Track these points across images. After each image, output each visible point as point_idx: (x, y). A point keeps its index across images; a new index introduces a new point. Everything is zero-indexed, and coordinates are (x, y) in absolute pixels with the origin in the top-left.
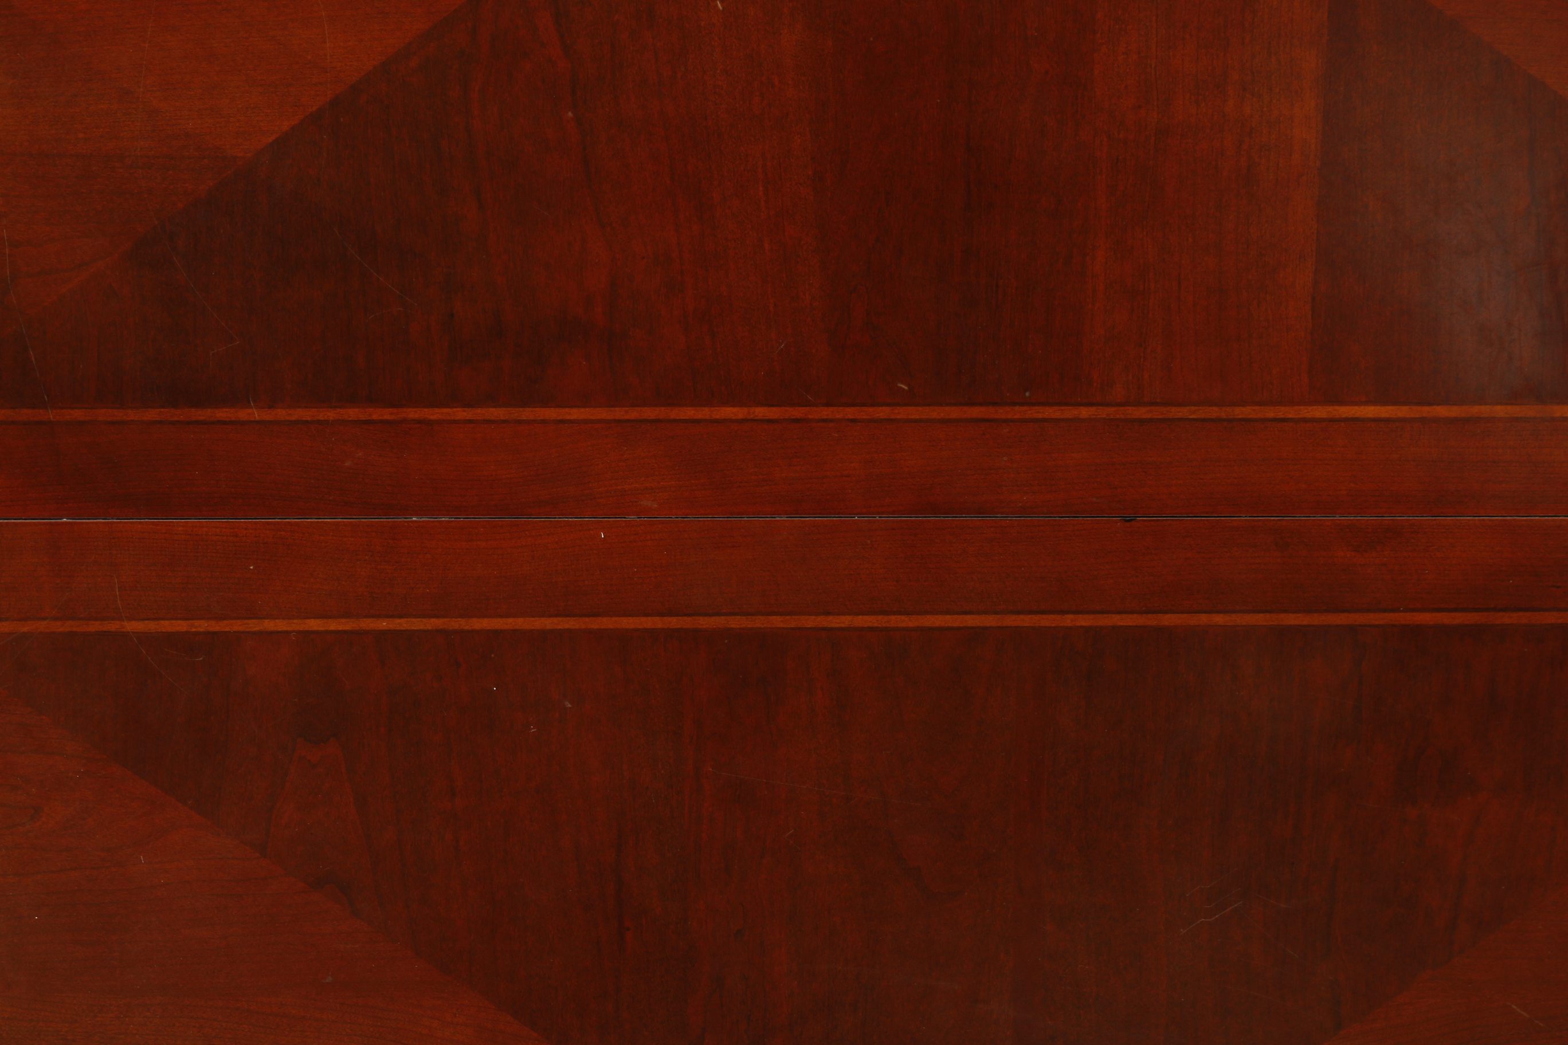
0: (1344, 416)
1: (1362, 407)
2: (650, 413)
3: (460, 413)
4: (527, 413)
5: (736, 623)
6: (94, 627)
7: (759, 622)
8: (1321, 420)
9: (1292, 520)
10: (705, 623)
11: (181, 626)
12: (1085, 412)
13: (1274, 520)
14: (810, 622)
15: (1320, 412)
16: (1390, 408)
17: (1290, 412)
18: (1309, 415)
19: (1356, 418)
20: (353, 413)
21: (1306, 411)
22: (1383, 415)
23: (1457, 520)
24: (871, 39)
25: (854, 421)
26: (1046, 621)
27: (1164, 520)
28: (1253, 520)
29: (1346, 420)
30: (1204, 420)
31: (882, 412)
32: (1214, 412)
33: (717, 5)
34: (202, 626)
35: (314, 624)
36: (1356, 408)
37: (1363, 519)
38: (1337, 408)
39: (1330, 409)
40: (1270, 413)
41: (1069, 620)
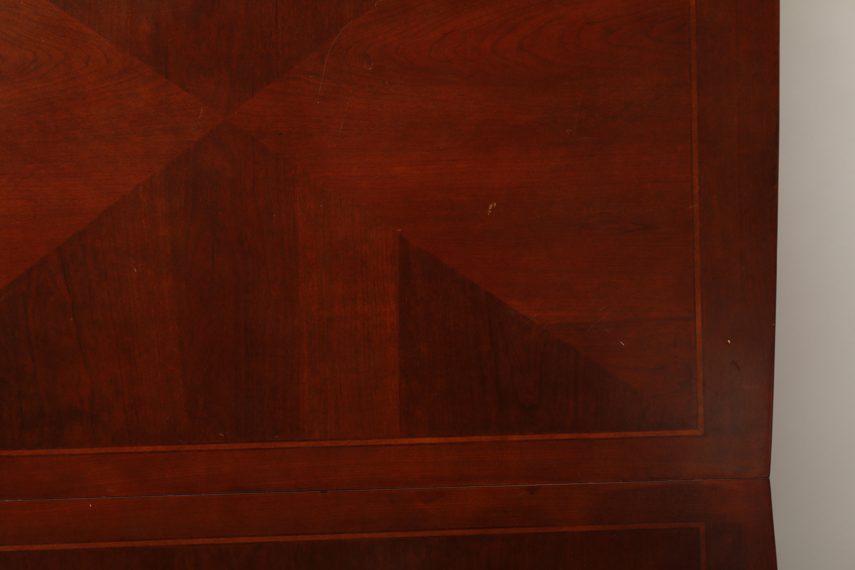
1: (424, 439)
2: (110, 450)
3: (26, 452)
4: (55, 452)
5: (151, 544)
7: (163, 543)
8: (406, 445)
9: (396, 490)
10: (137, 544)
12: (302, 444)
13: (388, 490)
14: (185, 542)
15: (405, 441)
16: (436, 438)
17: (392, 442)
18: (401, 443)
19: (421, 443)
21: (399, 441)
22: (433, 442)
23: (468, 488)
24: (202, 283)
25: (200, 451)
26: (290, 539)
28: (379, 490)
29: (417, 444)
31: (213, 447)
32: (359, 442)
33: (134, 270)
36: (421, 439)
37: (427, 489)
38: (413, 439)
39: (410, 439)
40: (384, 442)
41: (300, 538)
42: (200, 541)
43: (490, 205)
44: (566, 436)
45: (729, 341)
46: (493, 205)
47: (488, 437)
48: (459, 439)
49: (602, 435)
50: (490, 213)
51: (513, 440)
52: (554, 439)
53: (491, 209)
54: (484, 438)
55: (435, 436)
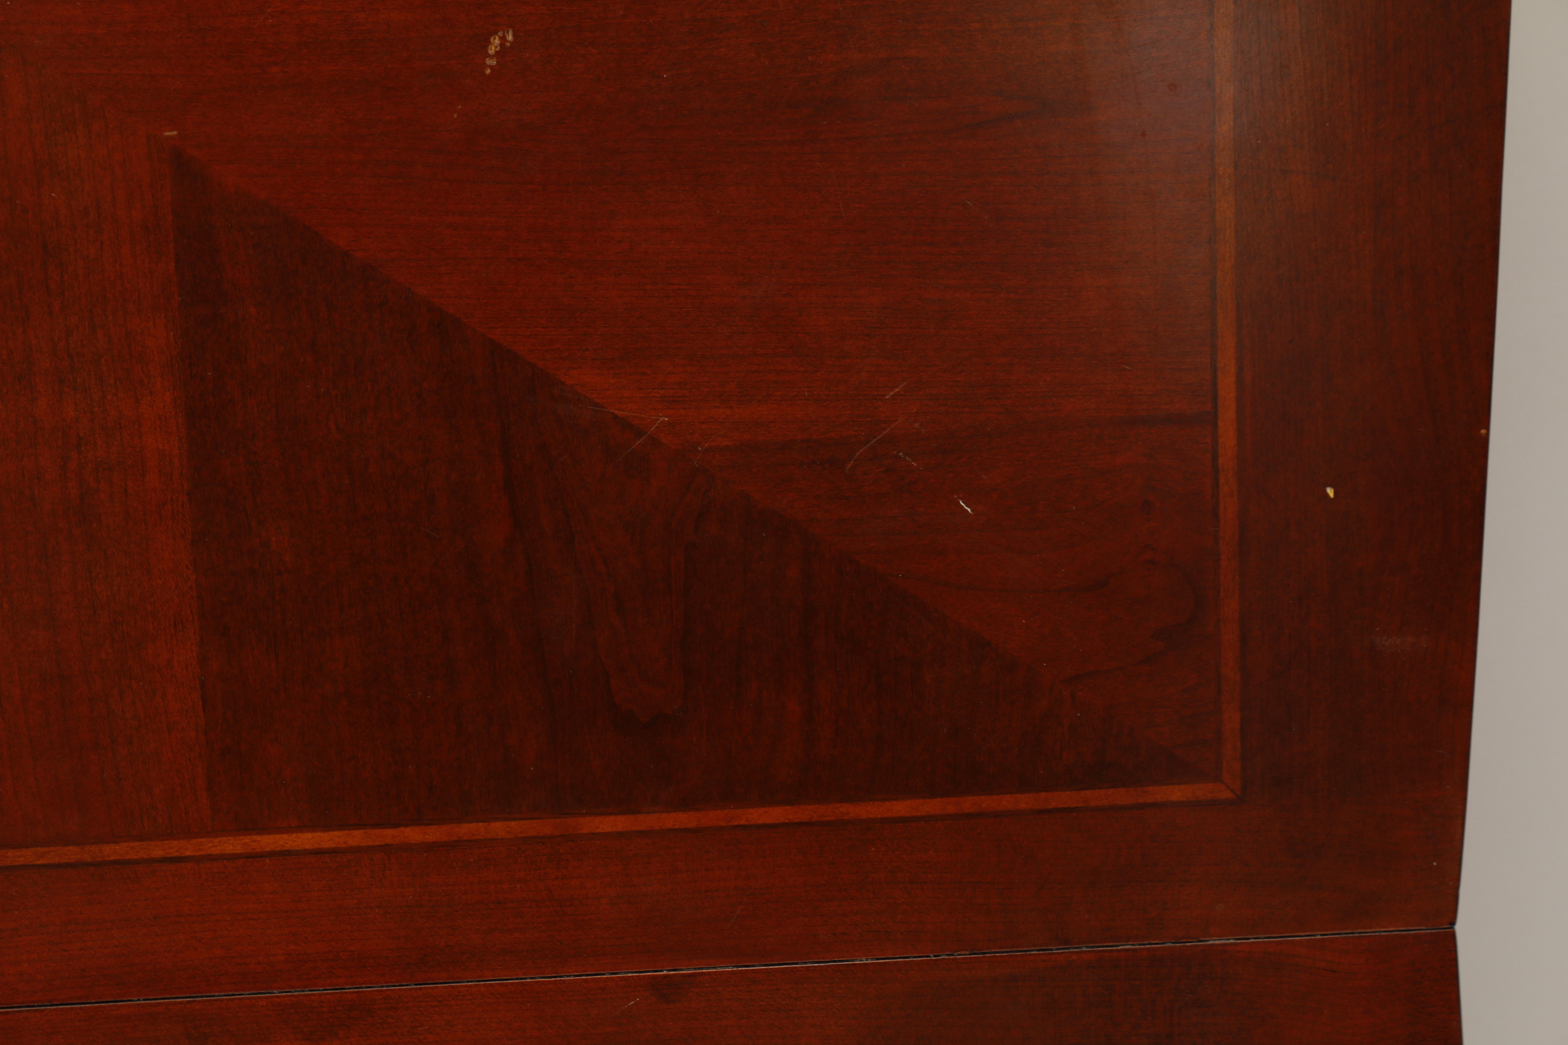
0: (268, 849)
1: (294, 835)
8: (234, 857)
9: (208, 1000)
13: (181, 1003)
16: (336, 833)
17: (188, 848)
18: (216, 851)
19: (287, 851)
21: (210, 845)
22: (326, 845)
23: (453, 987)
27: (16, 1012)
28: (150, 1005)
29: (271, 854)
30: (59, 866)
32: (71, 853)
36: (285, 836)
37: (314, 995)
38: (255, 837)
39: (247, 839)
40: (157, 850)
43: (492, 40)
44: (777, 814)
45: (1330, 492)
46: (503, 39)
47: (513, 824)
48: (413, 834)
49: (901, 808)
50: (491, 67)
51: (600, 830)
52: (736, 823)
53: (496, 52)
54: (499, 828)
55: (327, 828)
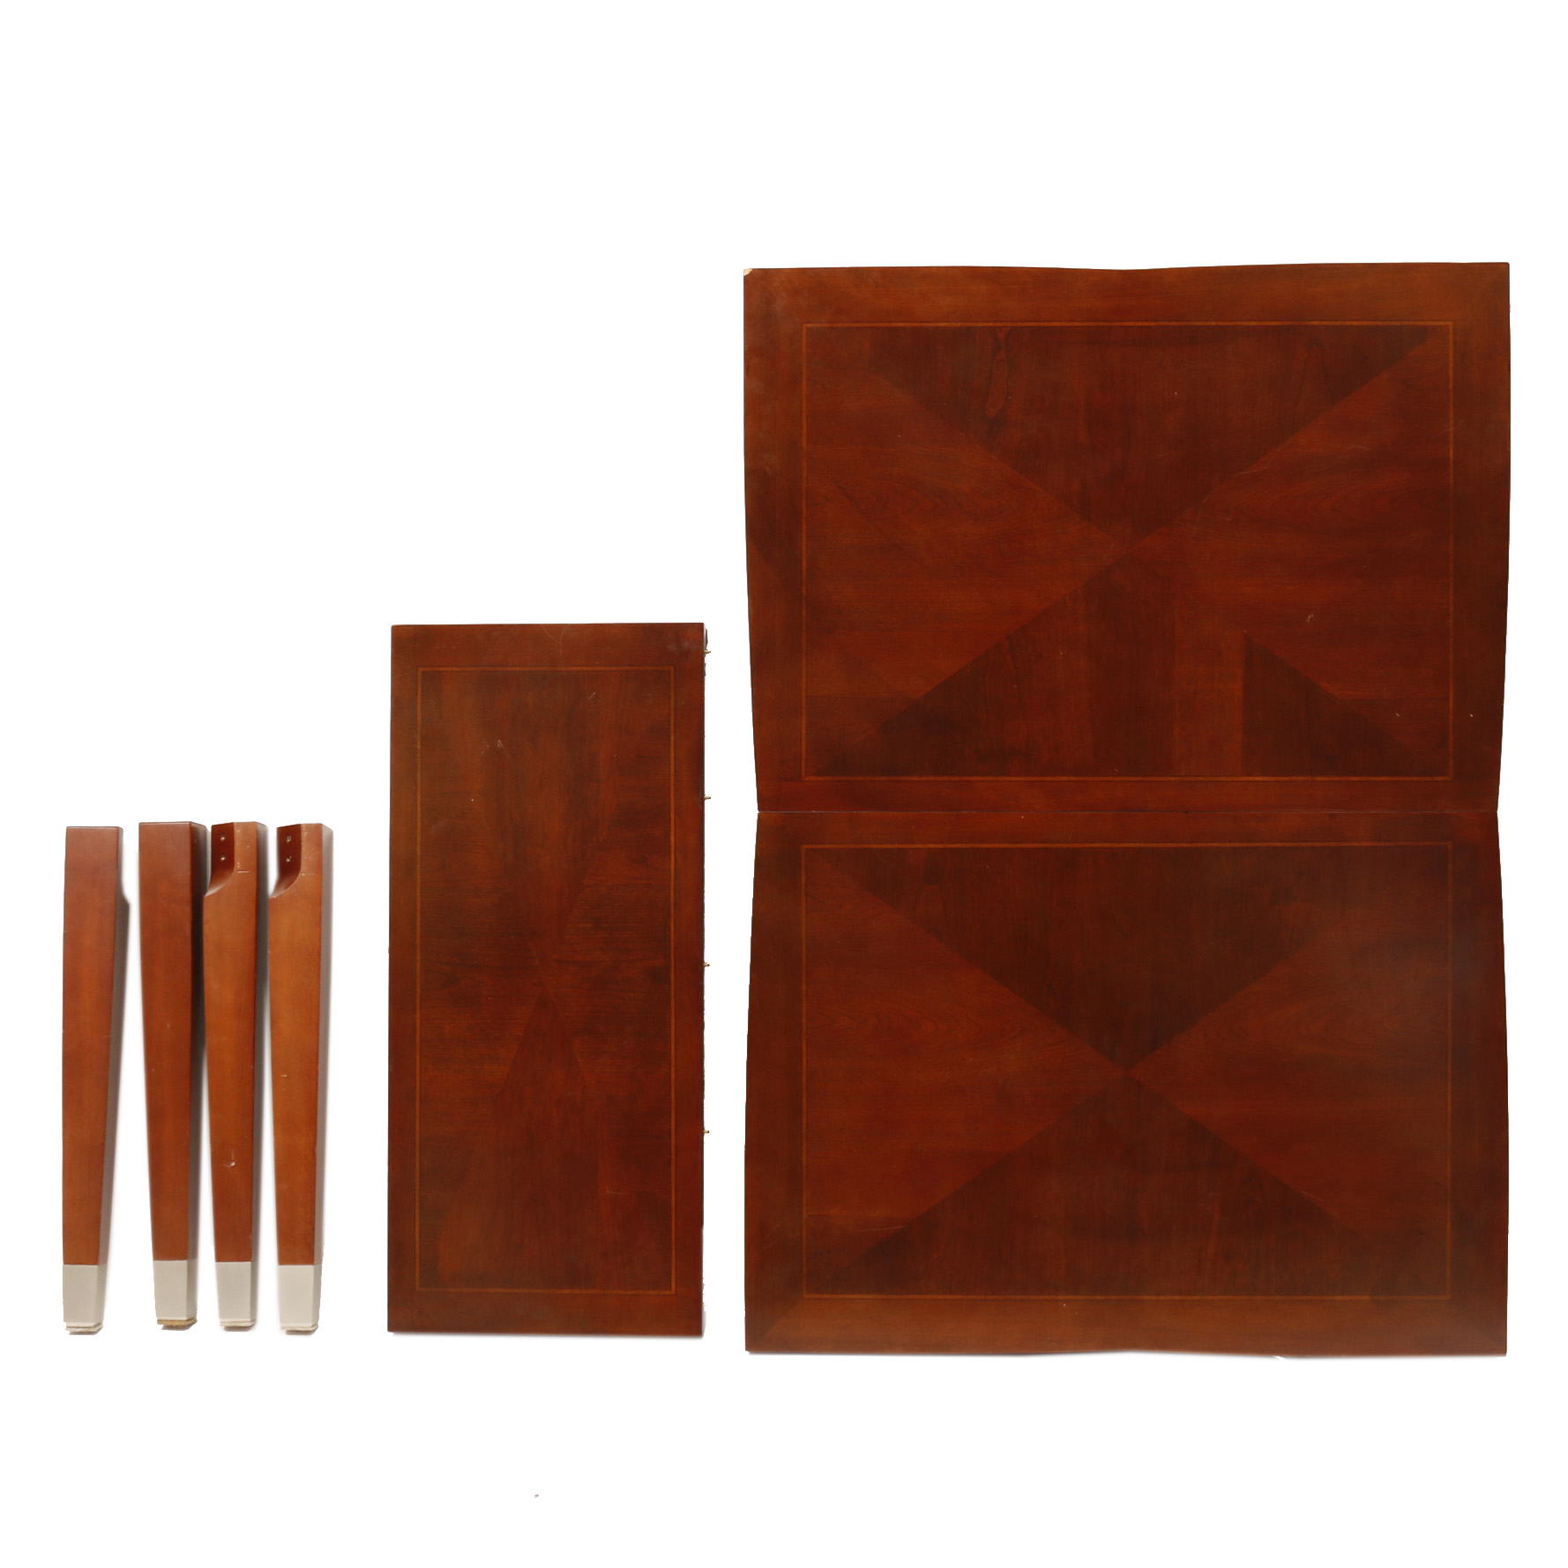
1: (1258, 777)
2: (1038, 778)
3: (980, 778)
4: (1001, 778)
5: (1064, 846)
6: (863, 846)
7: (1072, 846)
8: (1245, 781)
9: (1237, 813)
10: (1055, 846)
11: (889, 846)
12: (1172, 779)
13: (1232, 813)
14: (1087, 845)
15: (1244, 779)
17: (1236, 779)
18: (1242, 780)
19: (1256, 781)
20: (945, 778)
21: (1241, 778)
22: (1264, 780)
23: (1288, 813)
25: (1101, 781)
26: (1161, 845)
27: (1197, 813)
28: (1225, 813)
29: (1253, 781)
31: (1110, 778)
32: (1212, 779)
34: (897, 846)
35: (931, 846)
36: (1256, 777)
37: (1259, 812)
38: (1250, 777)
39: (1248, 778)
40: (1230, 779)
41: (1168, 845)
42: (1097, 845)
43: (1309, 616)
44: (1356, 778)
45: (1472, 715)
46: (1311, 616)
47: (1303, 777)
48: (1282, 779)
49: (1382, 778)
51: (1320, 780)
52: (1348, 780)
54: (1300, 778)
55: (1265, 776)
